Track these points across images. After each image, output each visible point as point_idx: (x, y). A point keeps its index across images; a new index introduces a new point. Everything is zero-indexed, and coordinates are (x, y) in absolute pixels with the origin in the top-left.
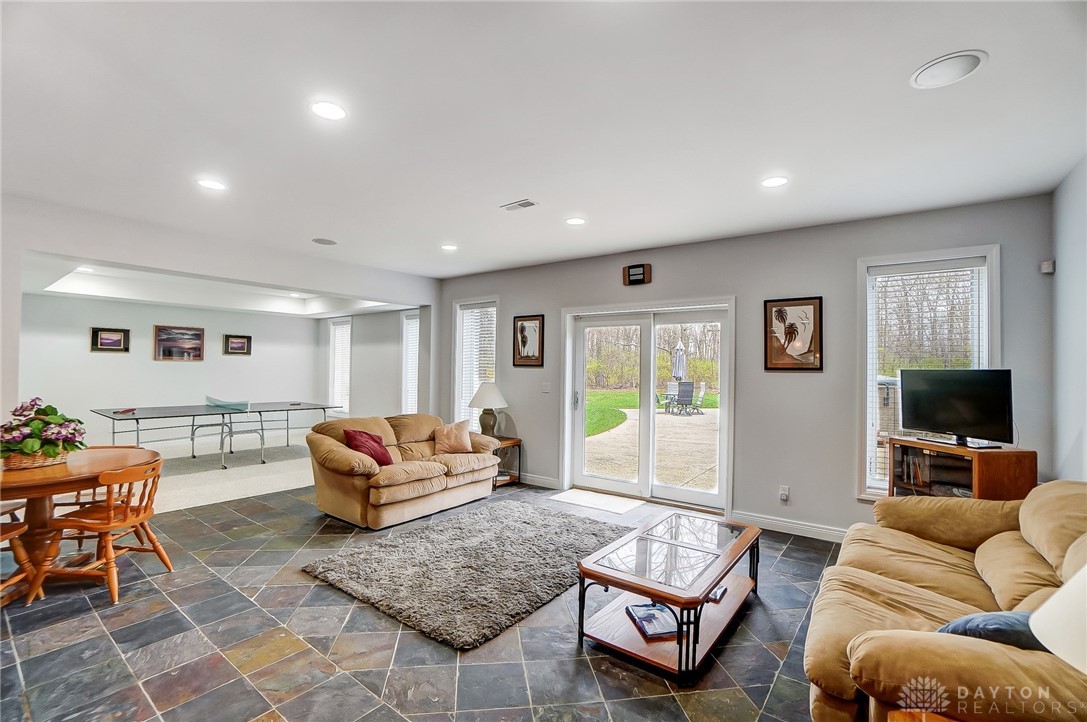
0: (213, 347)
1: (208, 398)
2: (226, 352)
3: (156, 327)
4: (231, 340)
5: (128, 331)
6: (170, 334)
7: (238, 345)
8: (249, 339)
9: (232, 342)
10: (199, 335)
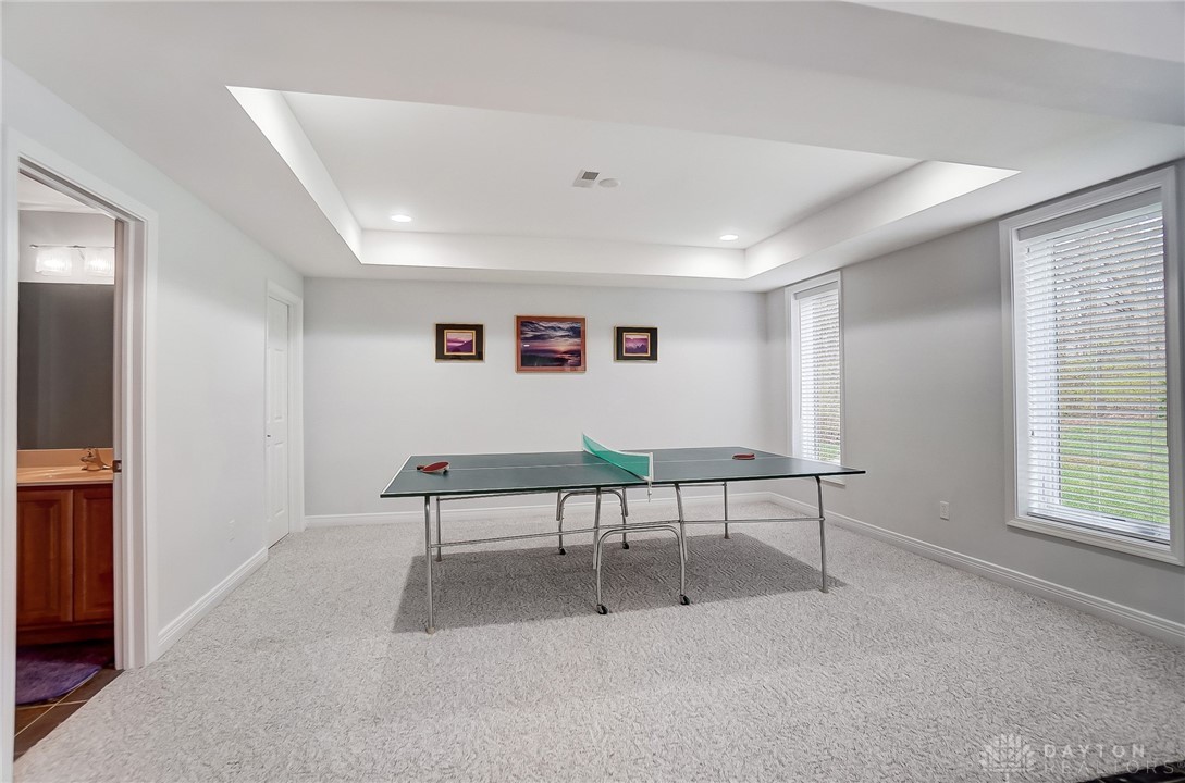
0: (599, 347)
1: (586, 440)
2: (619, 356)
3: (518, 318)
4: (626, 335)
5: (481, 326)
6: (537, 330)
7: (637, 344)
8: (653, 332)
9: (628, 340)
10: (577, 330)
